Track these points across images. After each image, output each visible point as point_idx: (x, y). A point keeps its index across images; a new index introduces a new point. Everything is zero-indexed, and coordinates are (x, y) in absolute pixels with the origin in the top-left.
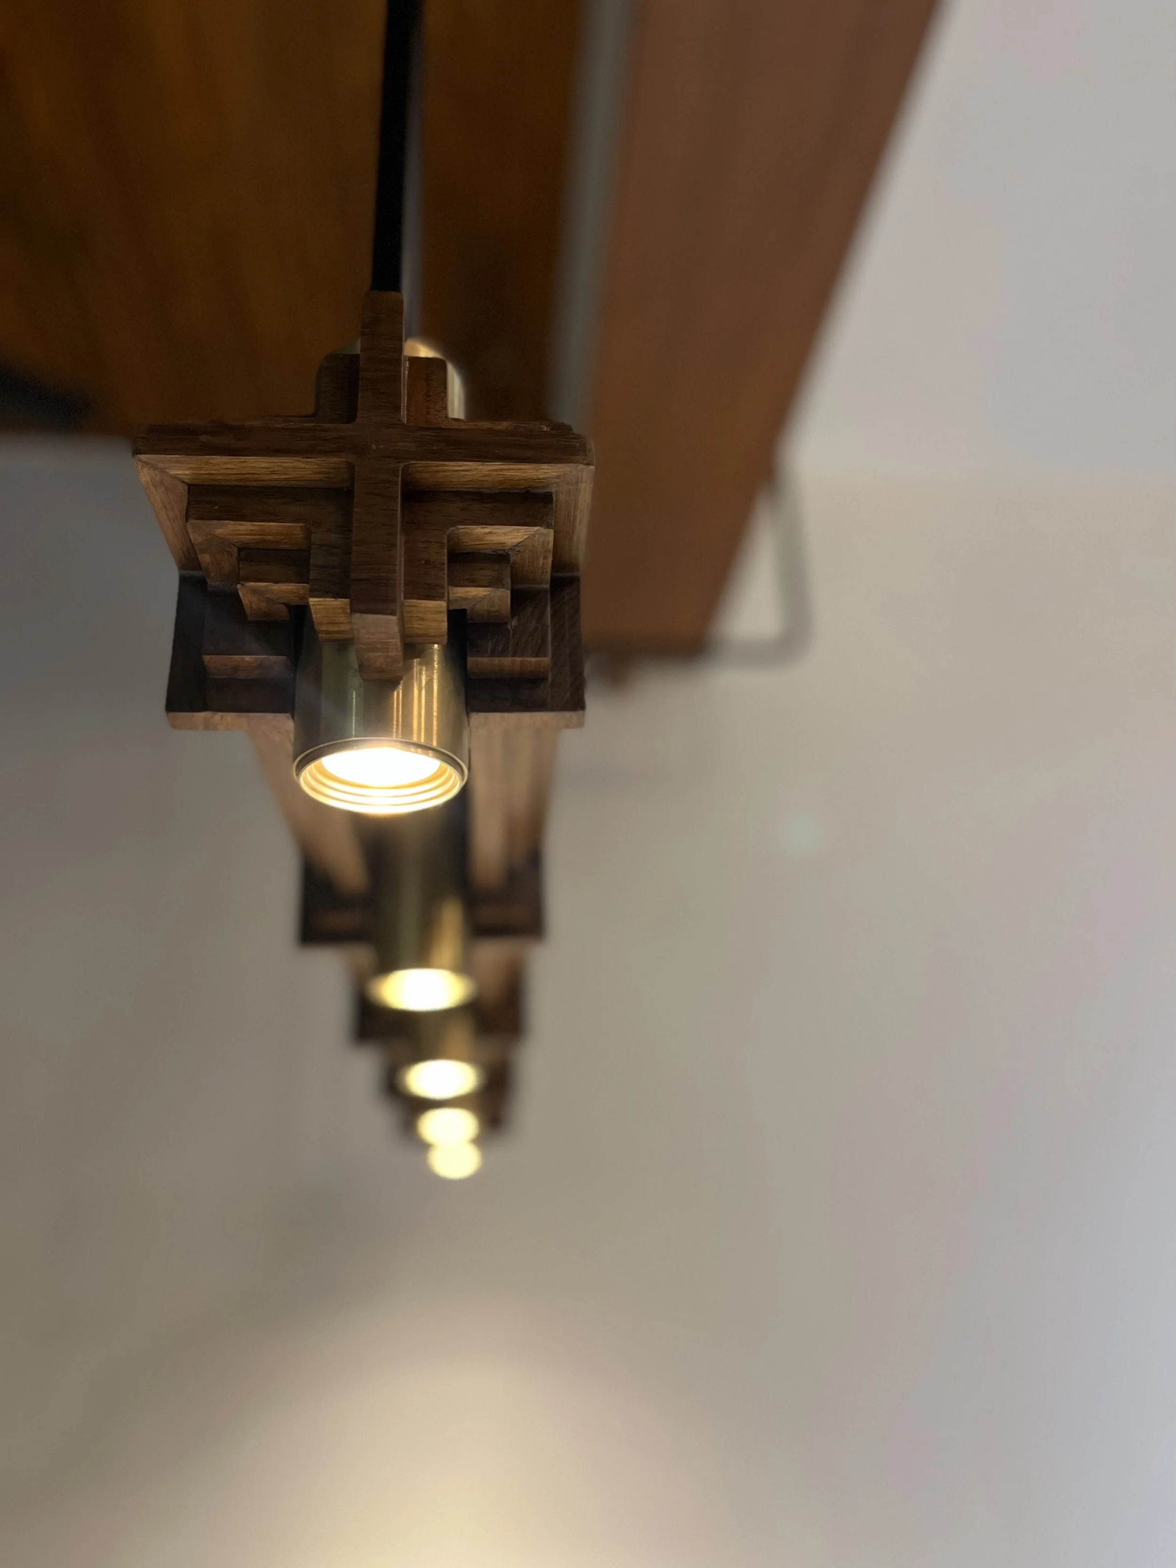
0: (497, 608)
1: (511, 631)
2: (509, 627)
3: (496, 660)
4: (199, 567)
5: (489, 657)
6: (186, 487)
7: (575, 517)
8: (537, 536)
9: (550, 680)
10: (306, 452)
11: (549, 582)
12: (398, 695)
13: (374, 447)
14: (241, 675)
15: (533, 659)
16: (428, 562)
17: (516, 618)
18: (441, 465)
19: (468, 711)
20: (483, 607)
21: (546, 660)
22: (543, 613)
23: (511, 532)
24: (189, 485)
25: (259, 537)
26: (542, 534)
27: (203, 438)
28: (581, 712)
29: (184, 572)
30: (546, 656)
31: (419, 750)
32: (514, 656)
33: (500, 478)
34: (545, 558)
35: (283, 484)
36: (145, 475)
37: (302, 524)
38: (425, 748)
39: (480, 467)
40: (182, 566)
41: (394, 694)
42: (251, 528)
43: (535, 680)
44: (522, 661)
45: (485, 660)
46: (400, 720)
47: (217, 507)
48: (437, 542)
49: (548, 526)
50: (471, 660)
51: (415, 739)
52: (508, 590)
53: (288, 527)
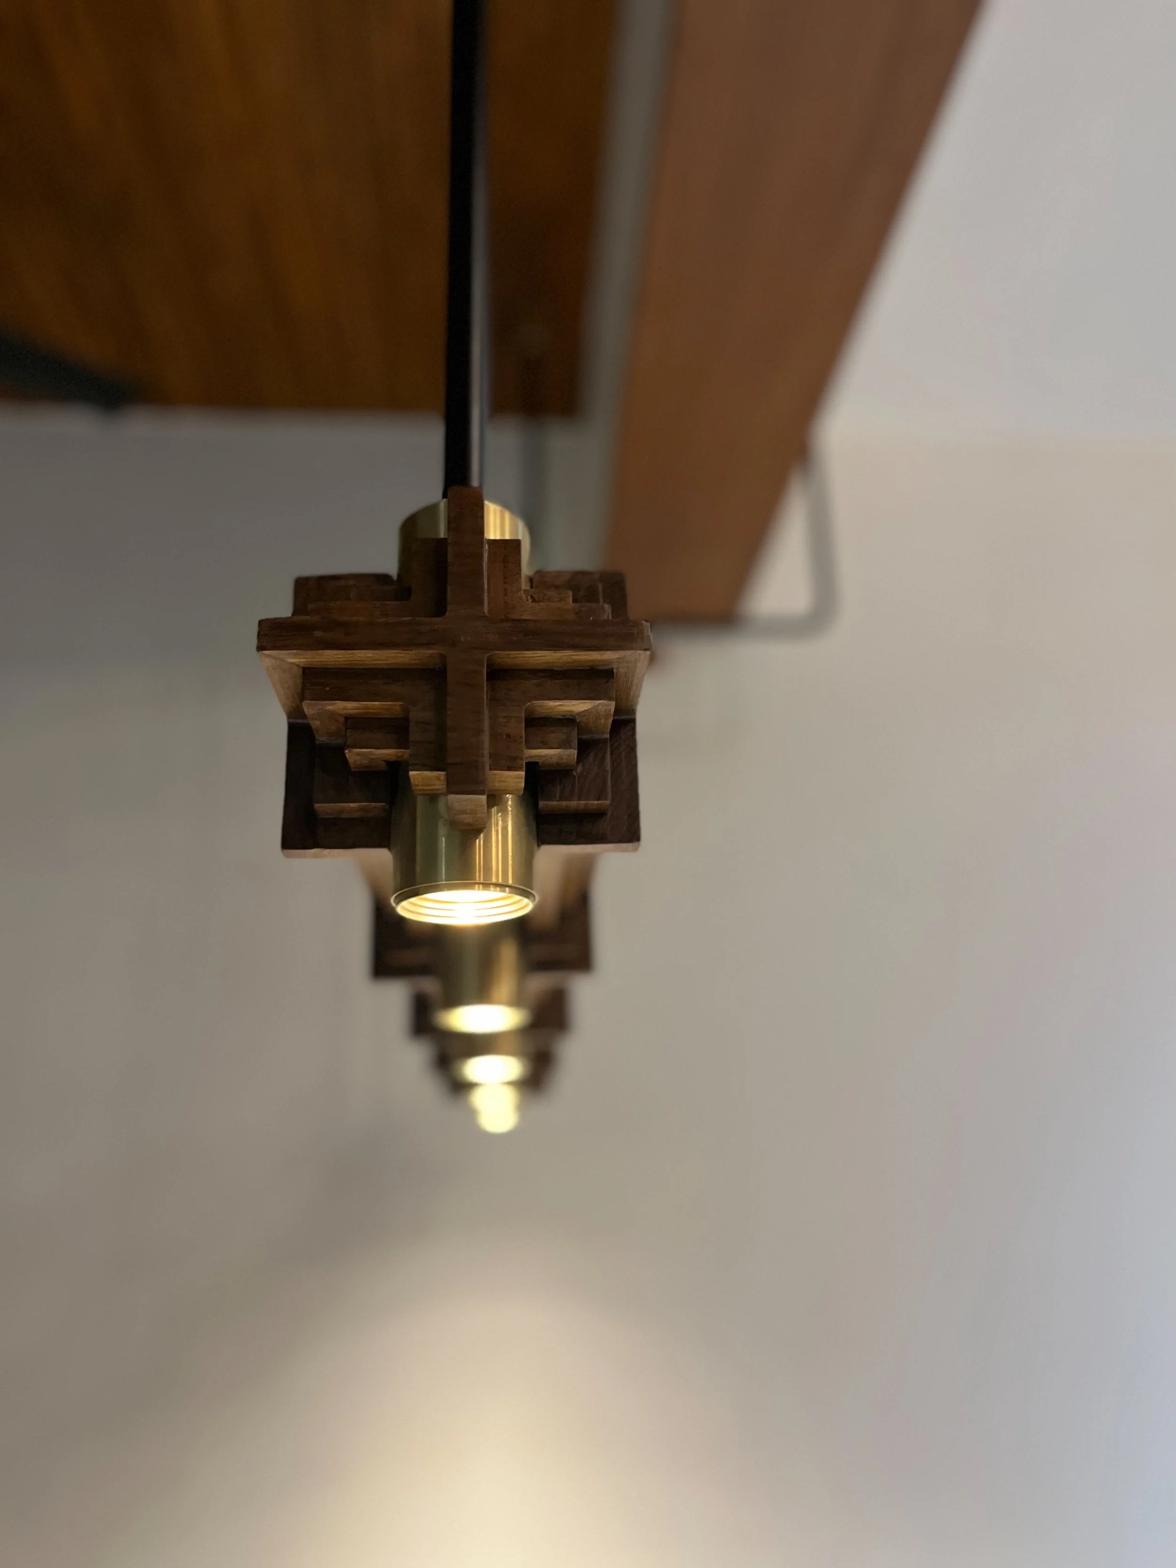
0: (565, 761)
1: (576, 776)
2: (575, 774)
3: (564, 803)
4: (305, 716)
5: (558, 801)
6: (301, 670)
7: (632, 681)
8: (600, 707)
9: (609, 814)
10: (408, 645)
11: (609, 733)
12: (479, 842)
13: (462, 639)
14: (344, 816)
15: (596, 802)
16: (508, 736)
17: (581, 764)
18: (520, 654)
19: (539, 843)
20: (555, 760)
21: (608, 802)
22: (603, 758)
23: (579, 704)
24: (304, 669)
25: (363, 711)
26: (606, 705)
27: (318, 634)
28: (636, 844)
29: (291, 720)
30: (606, 799)
31: (498, 889)
32: (579, 799)
33: (569, 660)
34: (607, 719)
35: (385, 667)
36: (268, 662)
37: (401, 703)
38: (502, 886)
39: (554, 654)
40: (290, 715)
41: (476, 842)
42: (359, 705)
43: (598, 815)
44: (586, 805)
45: (555, 803)
46: (482, 864)
47: (327, 689)
48: (516, 717)
49: (610, 699)
50: (541, 804)
51: (494, 880)
52: (575, 750)
53: (389, 704)
